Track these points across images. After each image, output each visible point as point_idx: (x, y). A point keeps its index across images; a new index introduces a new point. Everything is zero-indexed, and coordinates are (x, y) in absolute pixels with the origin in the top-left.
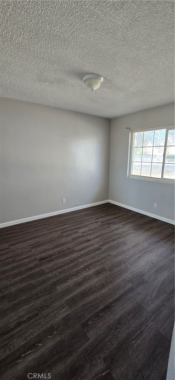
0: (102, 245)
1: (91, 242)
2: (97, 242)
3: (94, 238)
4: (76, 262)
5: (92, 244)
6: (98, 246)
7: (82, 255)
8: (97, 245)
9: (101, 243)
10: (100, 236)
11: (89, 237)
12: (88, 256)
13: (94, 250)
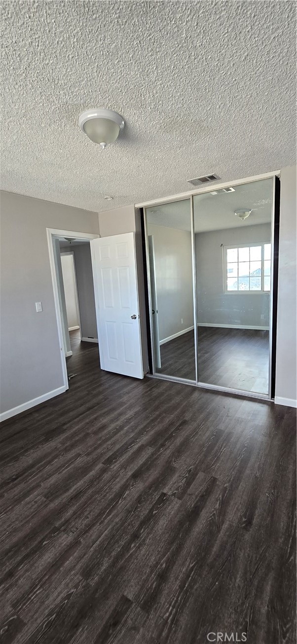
0: (104, 471)
1: (130, 474)
2: (114, 477)
3: (125, 487)
4: (136, 431)
5: (125, 469)
6: (112, 467)
7: (133, 442)
8: (115, 468)
9: (106, 476)
10: (112, 500)
11: (140, 486)
12: (123, 443)
13: (117, 456)
